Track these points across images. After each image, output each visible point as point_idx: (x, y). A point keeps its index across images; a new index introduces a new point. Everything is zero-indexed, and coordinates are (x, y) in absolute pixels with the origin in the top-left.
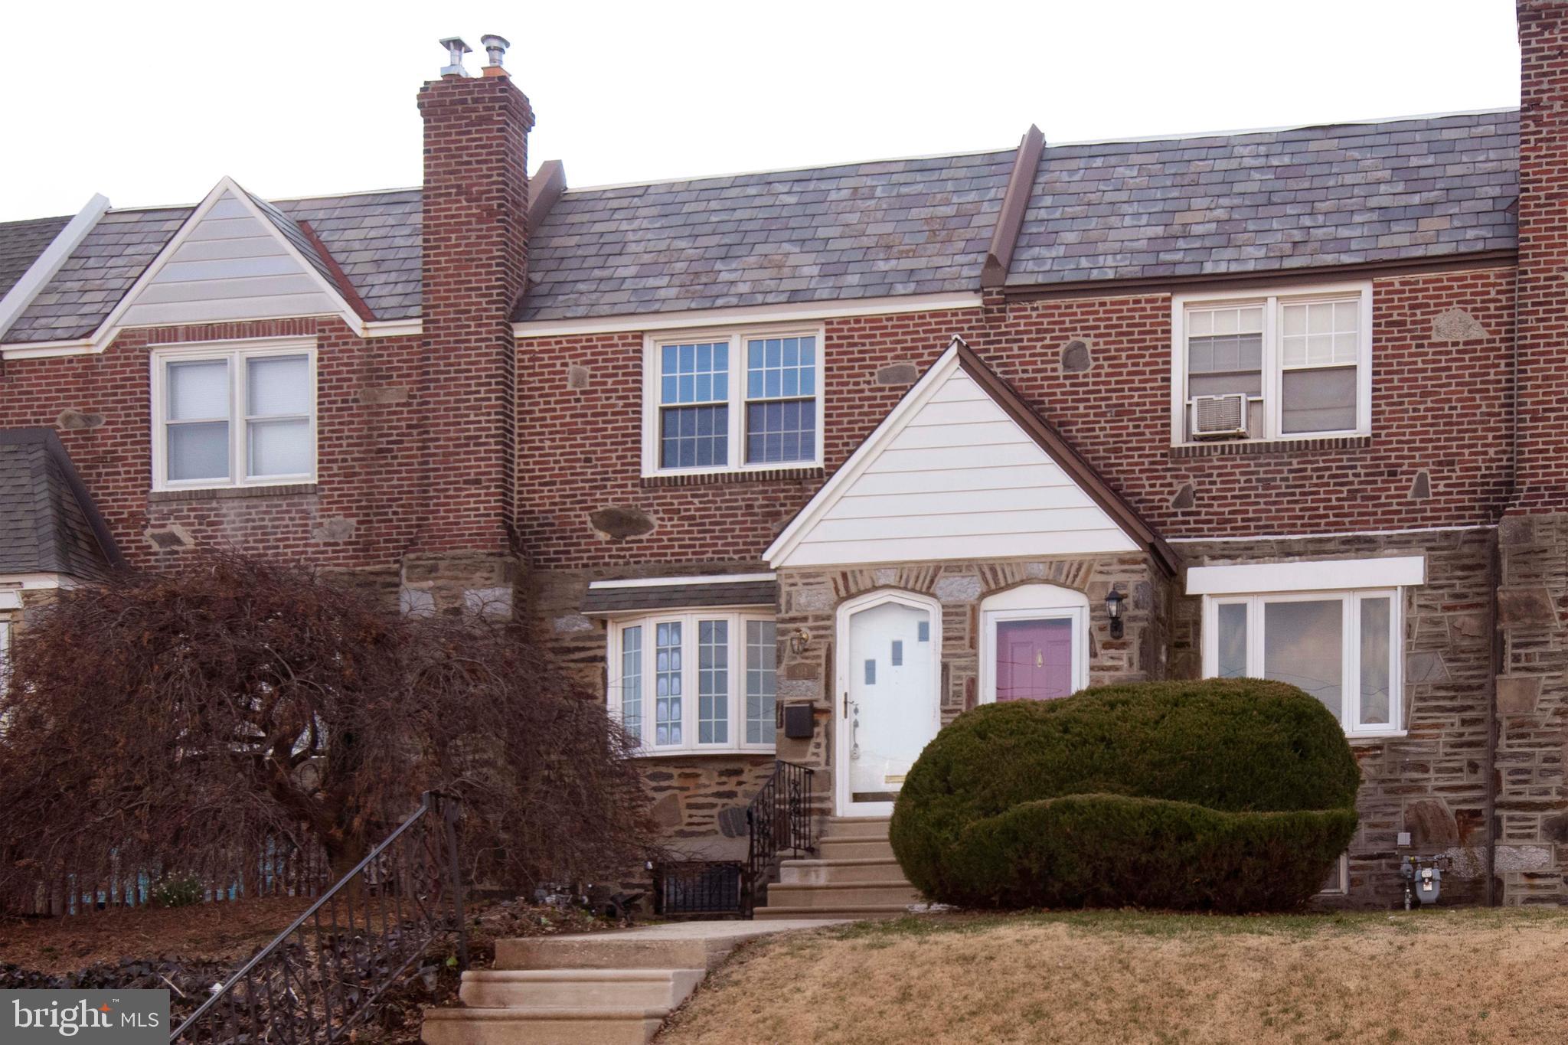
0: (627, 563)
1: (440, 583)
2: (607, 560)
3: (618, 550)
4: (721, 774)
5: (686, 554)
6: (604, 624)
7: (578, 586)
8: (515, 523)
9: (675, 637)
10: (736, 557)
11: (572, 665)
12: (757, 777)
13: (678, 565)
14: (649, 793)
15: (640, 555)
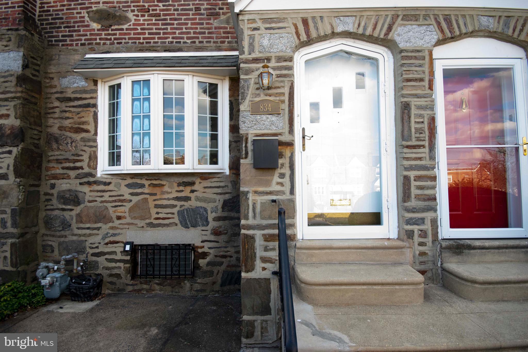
0: (111, 44)
2: (98, 41)
3: (105, 35)
4: (179, 185)
5: (154, 38)
6: (95, 83)
7: (77, 57)
9: (146, 91)
10: (189, 41)
11: (71, 109)
12: (205, 188)
13: (148, 45)
14: (127, 197)
15: (122, 39)
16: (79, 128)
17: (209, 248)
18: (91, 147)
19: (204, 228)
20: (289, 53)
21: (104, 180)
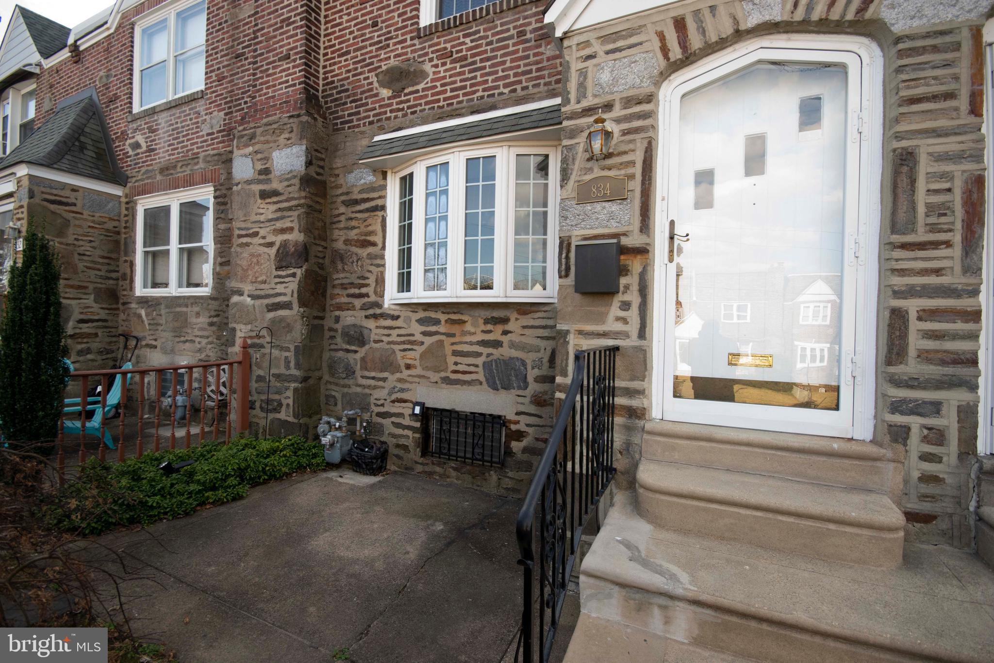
0: (405, 115)
1: (257, 147)
2: (389, 114)
3: (397, 104)
4: (487, 322)
5: (458, 96)
6: (384, 175)
7: (365, 142)
8: (320, 94)
9: (443, 179)
10: (506, 91)
11: (358, 215)
12: (524, 327)
13: (449, 108)
14: (419, 337)
15: (416, 106)
16: (365, 241)
17: (528, 425)
18: (378, 266)
19: (520, 392)
20: (647, 87)
21: (392, 313)
